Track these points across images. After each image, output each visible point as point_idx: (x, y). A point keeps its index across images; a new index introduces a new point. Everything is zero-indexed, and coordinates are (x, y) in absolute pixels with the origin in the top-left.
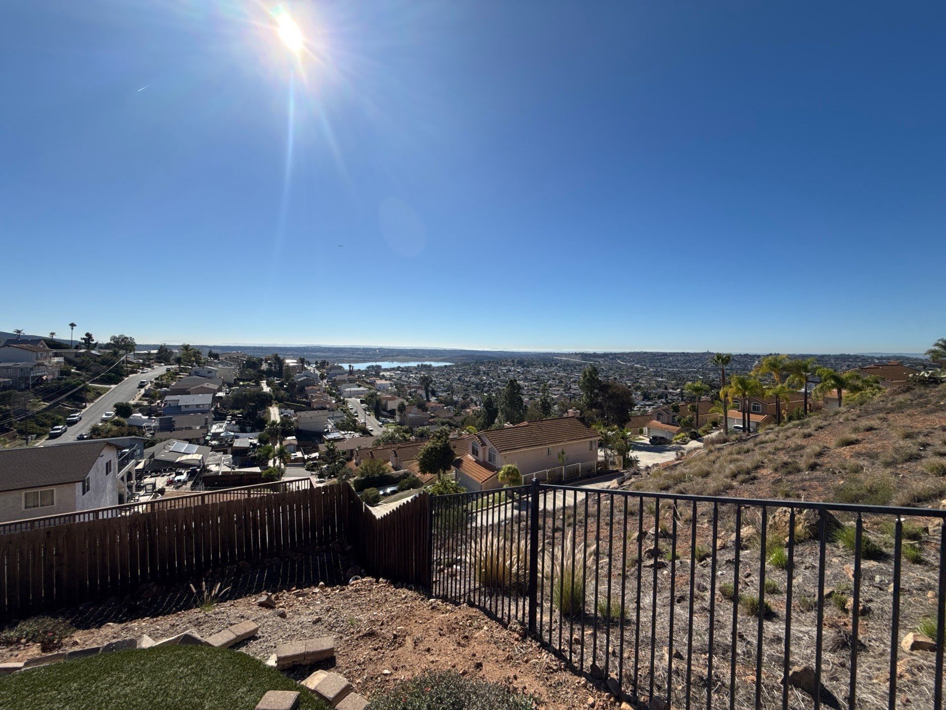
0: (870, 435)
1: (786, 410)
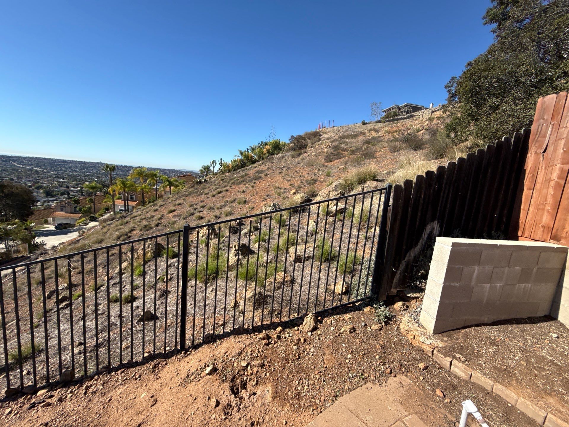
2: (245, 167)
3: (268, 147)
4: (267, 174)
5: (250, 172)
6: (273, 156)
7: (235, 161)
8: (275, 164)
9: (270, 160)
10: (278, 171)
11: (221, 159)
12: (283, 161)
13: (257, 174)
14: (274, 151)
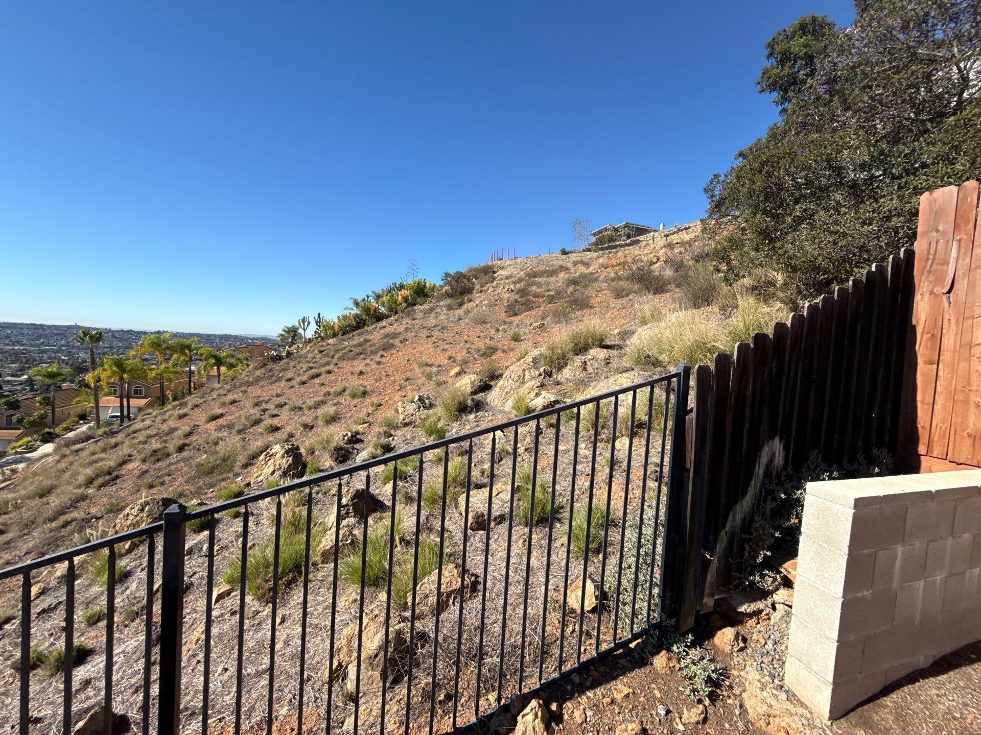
0: (232, 408)
1: (171, 391)
2: (363, 327)
3: (404, 292)
4: (404, 339)
5: (373, 337)
6: (415, 308)
7: (345, 317)
8: (418, 321)
9: (408, 314)
10: (424, 333)
11: (319, 315)
12: (433, 315)
13: (386, 340)
14: (415, 299)
